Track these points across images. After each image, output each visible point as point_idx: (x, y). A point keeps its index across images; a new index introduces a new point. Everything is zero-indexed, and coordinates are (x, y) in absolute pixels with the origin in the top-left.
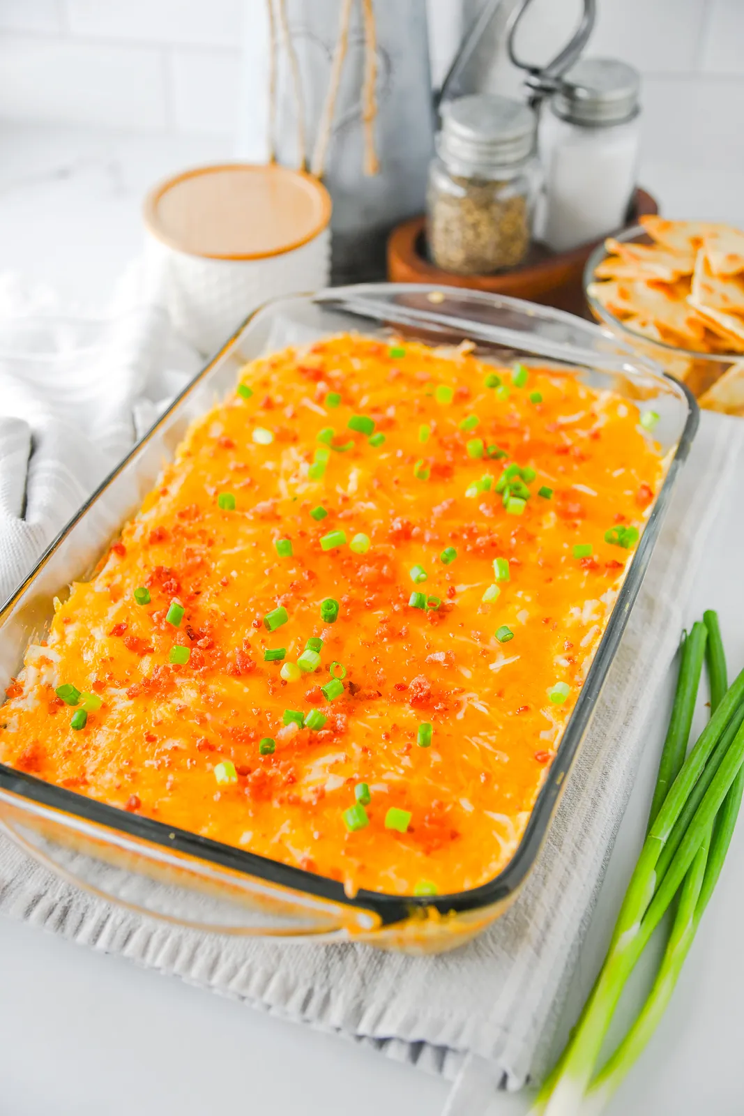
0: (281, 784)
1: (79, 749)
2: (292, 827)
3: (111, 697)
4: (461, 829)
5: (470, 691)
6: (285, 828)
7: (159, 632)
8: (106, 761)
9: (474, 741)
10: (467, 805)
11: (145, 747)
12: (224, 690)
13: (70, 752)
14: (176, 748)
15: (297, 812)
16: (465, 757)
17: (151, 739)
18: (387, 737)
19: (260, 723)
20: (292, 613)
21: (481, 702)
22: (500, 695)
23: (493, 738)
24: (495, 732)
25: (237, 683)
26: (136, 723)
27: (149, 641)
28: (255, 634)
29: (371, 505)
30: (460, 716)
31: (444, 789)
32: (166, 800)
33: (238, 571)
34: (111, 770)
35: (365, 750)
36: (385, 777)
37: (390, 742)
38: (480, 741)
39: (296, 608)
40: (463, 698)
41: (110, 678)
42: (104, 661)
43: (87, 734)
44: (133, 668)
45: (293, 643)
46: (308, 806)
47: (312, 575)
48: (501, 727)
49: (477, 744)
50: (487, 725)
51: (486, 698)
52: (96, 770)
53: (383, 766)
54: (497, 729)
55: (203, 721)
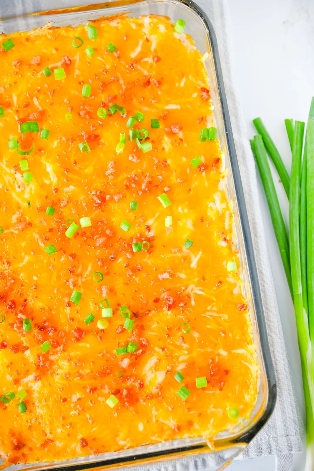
0: (138, 389)
1: (33, 422)
2: (157, 410)
3: (27, 385)
4: (227, 368)
5: (189, 284)
6: (154, 412)
7: (24, 336)
8: (51, 423)
9: (208, 314)
10: (223, 353)
11: (64, 406)
12: (78, 353)
13: (30, 426)
14: (79, 399)
15: (154, 401)
16: (208, 326)
17: (65, 400)
18: (169, 336)
19: (107, 360)
20: (80, 287)
21: (199, 288)
22: (204, 279)
23: (214, 308)
24: (214, 304)
25: (81, 344)
26: (50, 395)
27: (22, 343)
28: (70, 310)
29: (72, 187)
30: (193, 303)
31: (209, 350)
32: (94, 429)
33: (37, 276)
34: (58, 427)
35: (163, 349)
36: (180, 359)
37: (171, 338)
38: (210, 314)
39: (80, 283)
40: (189, 290)
41: (18, 374)
42: (8, 366)
43: (31, 411)
44: (25, 361)
45: (91, 304)
46: (157, 396)
47: (73, 256)
48: (215, 299)
49: (210, 316)
50: (209, 301)
51: (198, 284)
52: (51, 430)
53: (176, 354)
54: (213, 301)
55: (81, 376)
